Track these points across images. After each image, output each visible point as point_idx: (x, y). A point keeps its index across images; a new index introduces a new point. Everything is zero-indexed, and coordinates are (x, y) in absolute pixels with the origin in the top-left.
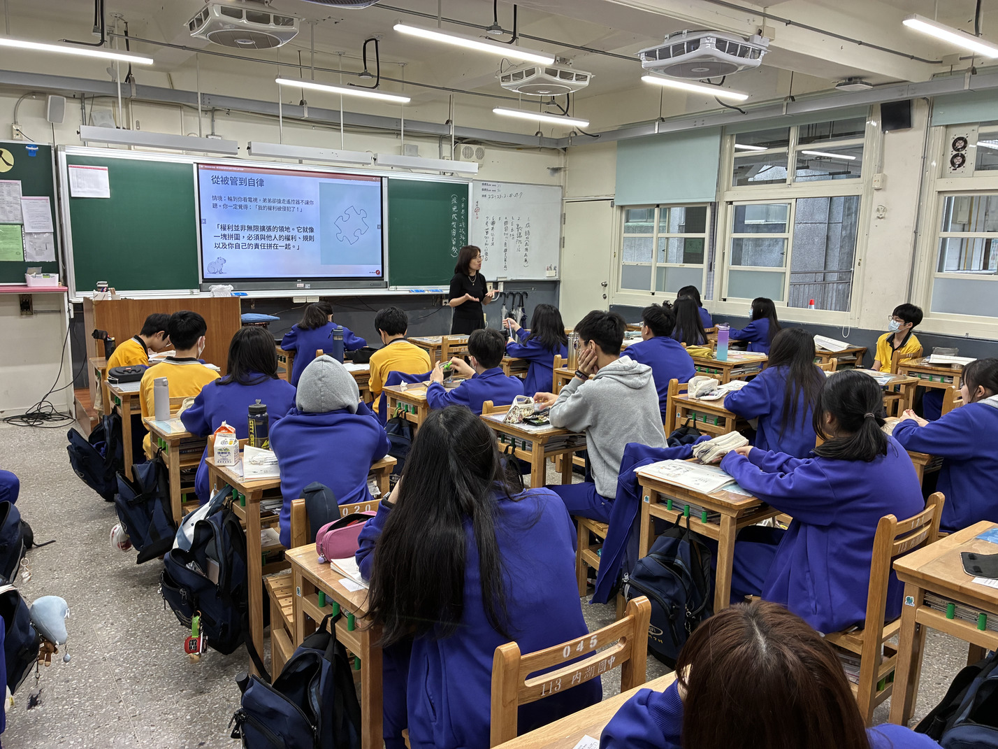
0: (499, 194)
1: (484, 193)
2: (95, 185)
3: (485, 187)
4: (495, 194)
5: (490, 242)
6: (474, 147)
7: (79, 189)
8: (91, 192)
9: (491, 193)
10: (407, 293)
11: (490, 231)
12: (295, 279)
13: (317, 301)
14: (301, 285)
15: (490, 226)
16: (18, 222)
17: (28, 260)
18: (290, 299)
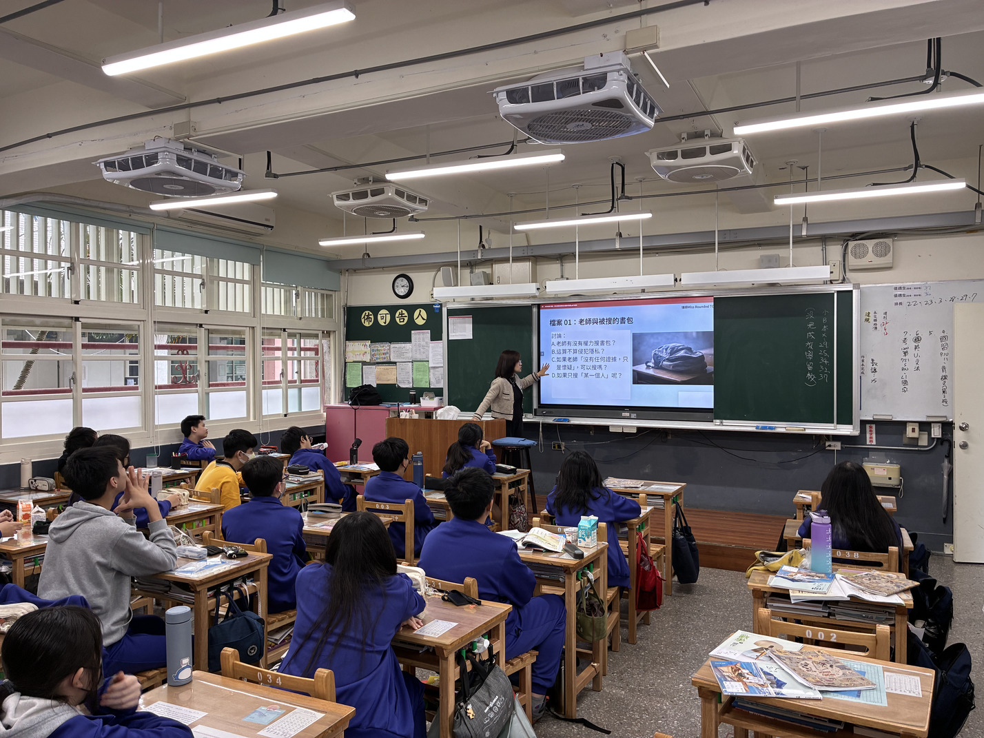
0: (928, 299)
1: (899, 300)
2: (462, 330)
3: (898, 292)
4: (918, 299)
5: (911, 365)
6: (870, 244)
7: (454, 334)
8: (462, 335)
9: (912, 299)
10: (753, 429)
11: (911, 351)
12: (623, 408)
13: (634, 431)
14: (627, 414)
15: (911, 344)
16: (427, 359)
17: (432, 387)
18: (607, 427)
